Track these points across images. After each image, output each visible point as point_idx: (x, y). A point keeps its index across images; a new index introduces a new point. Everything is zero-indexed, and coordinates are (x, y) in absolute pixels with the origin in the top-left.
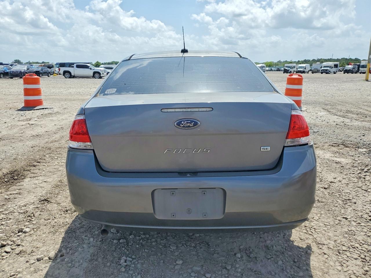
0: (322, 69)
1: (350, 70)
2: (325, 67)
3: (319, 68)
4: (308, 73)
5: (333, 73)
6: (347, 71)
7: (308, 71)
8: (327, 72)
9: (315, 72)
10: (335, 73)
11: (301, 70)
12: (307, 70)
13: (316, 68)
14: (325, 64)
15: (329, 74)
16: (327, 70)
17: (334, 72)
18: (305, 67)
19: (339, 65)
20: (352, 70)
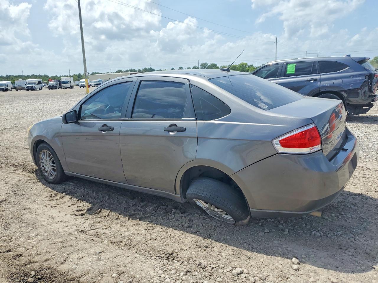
0: (27, 86)
1: (53, 86)
2: (29, 83)
3: (23, 85)
4: (11, 90)
5: (39, 90)
6: (51, 87)
7: (11, 88)
8: (32, 89)
9: (20, 90)
10: (40, 90)
11: (3, 87)
12: (9, 88)
13: (20, 85)
14: (28, 80)
15: (35, 90)
16: (32, 87)
17: (40, 88)
18: (7, 84)
19: (42, 81)
20: (55, 86)
